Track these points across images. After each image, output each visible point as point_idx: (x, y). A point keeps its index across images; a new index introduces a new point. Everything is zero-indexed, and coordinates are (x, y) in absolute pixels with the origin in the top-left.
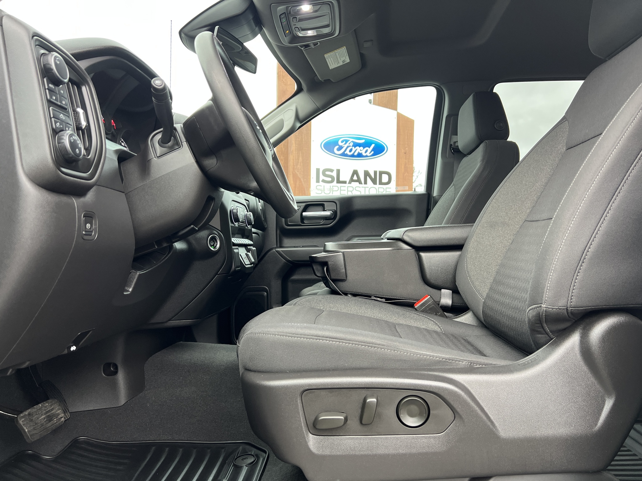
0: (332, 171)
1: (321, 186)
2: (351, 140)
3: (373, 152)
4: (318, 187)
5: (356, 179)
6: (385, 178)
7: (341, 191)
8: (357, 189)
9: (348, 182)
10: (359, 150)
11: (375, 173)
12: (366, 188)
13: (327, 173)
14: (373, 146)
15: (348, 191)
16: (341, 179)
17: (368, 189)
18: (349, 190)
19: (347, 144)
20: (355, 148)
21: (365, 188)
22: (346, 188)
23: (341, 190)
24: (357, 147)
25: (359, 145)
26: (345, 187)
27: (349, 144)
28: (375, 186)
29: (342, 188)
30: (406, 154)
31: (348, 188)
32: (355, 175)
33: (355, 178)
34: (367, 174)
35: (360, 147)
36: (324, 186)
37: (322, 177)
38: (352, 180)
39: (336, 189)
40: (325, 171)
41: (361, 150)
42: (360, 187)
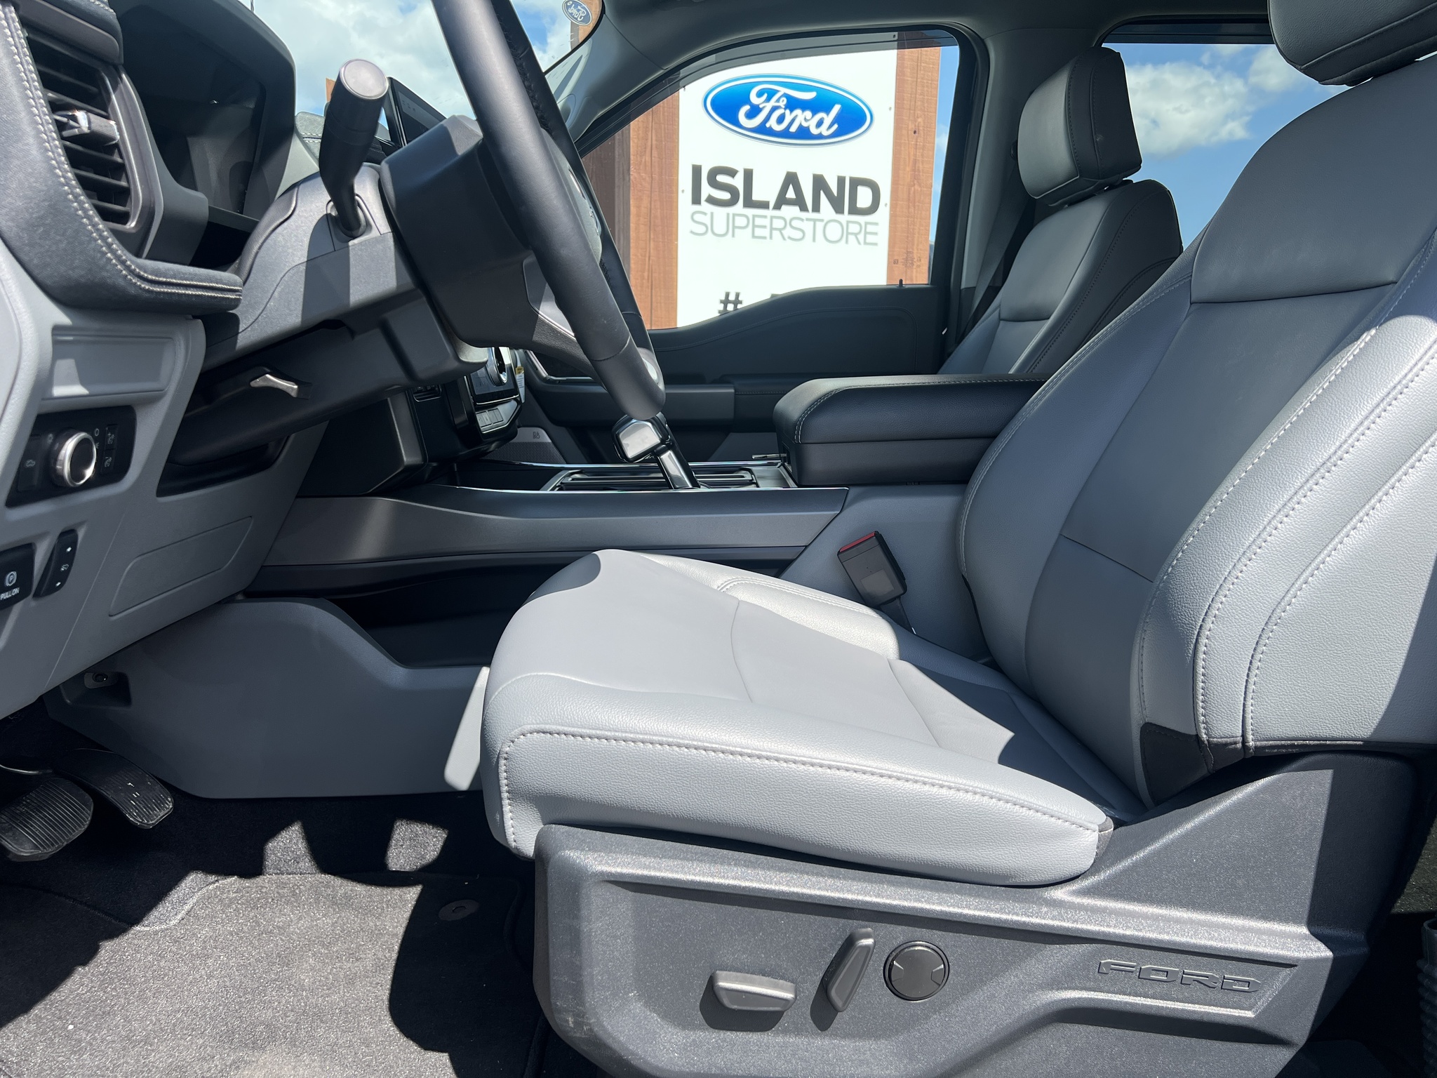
0: (732, 173)
1: (705, 214)
2: (783, 90)
3: (836, 126)
4: (697, 217)
5: (794, 196)
6: (864, 197)
7: (756, 229)
8: (795, 223)
9: (772, 205)
10: (802, 118)
11: (841, 181)
12: (818, 223)
13: (721, 178)
14: (837, 108)
15: (772, 229)
16: (756, 197)
17: (823, 224)
18: (774, 226)
19: (773, 103)
20: (791, 111)
21: (815, 221)
22: (766, 222)
23: (754, 226)
24: (798, 112)
25: (804, 105)
26: (765, 217)
27: (778, 101)
28: (839, 217)
29: (758, 221)
30: (917, 134)
31: (774, 220)
32: (791, 186)
33: (791, 194)
34: (819, 183)
35: (803, 111)
36: (712, 214)
37: (706, 190)
38: (781, 201)
39: (741, 221)
40: (714, 172)
41: (806, 120)
42: (802, 220)
